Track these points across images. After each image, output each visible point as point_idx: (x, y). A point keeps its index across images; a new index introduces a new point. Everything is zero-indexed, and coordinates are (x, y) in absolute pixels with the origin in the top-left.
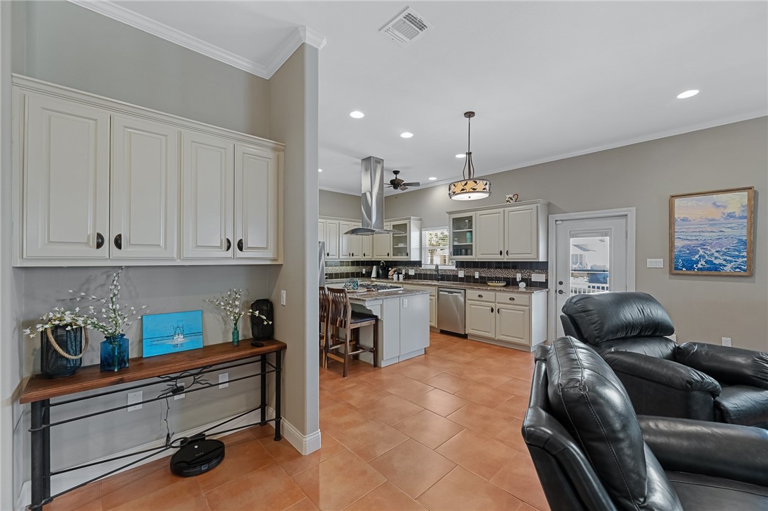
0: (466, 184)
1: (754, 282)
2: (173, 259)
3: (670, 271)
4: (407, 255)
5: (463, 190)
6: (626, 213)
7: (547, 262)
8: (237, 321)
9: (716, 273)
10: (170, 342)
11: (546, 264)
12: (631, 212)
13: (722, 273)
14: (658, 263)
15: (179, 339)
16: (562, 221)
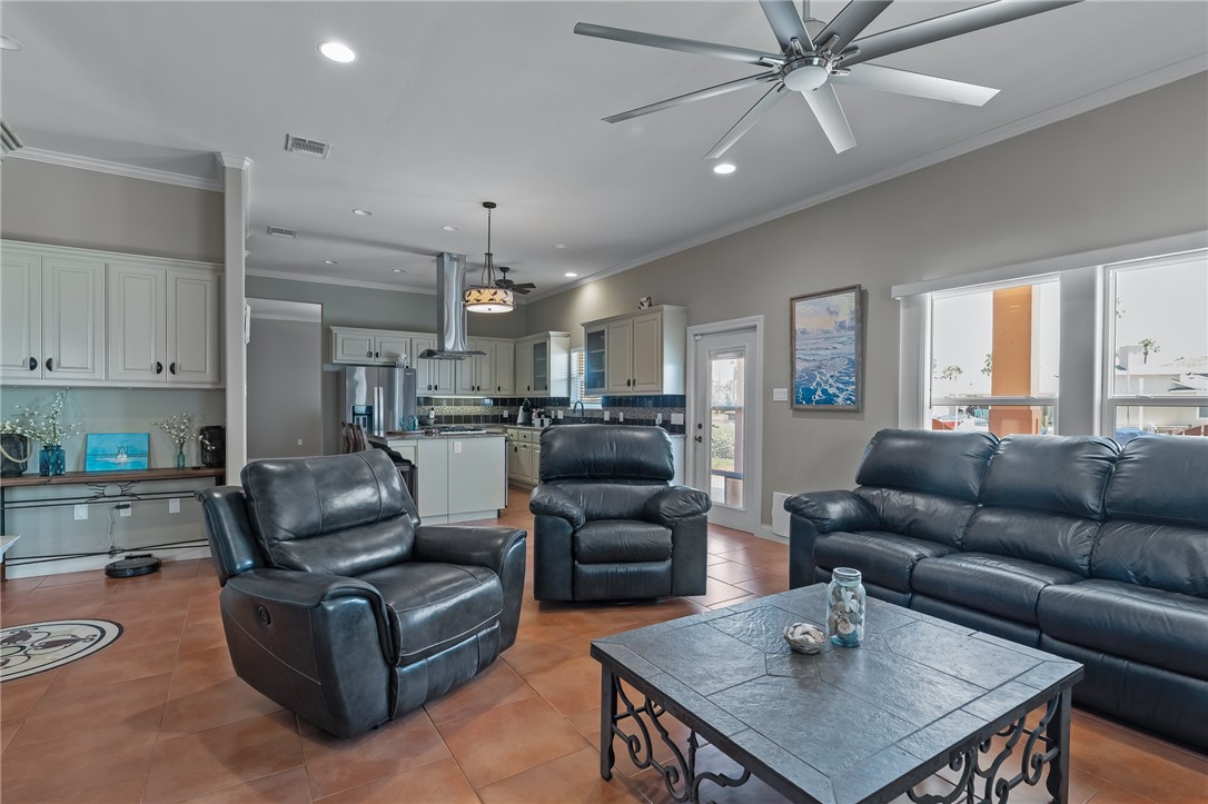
0: (495, 294)
1: (863, 419)
2: (101, 380)
3: (792, 404)
4: (546, 389)
5: (491, 300)
6: (754, 323)
7: (684, 396)
8: (182, 445)
9: (829, 407)
10: (112, 460)
11: (683, 398)
12: (759, 320)
13: (835, 406)
14: (781, 394)
15: (123, 458)
16: (702, 335)
